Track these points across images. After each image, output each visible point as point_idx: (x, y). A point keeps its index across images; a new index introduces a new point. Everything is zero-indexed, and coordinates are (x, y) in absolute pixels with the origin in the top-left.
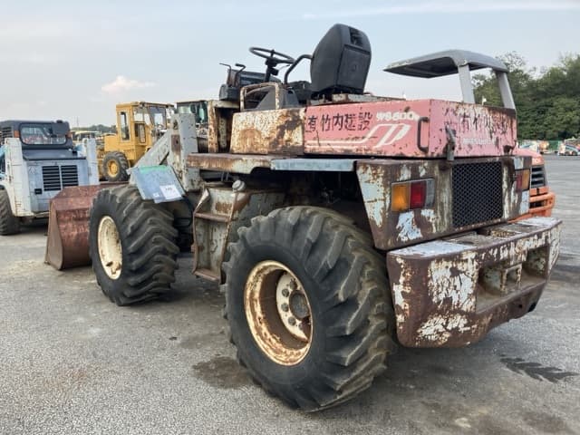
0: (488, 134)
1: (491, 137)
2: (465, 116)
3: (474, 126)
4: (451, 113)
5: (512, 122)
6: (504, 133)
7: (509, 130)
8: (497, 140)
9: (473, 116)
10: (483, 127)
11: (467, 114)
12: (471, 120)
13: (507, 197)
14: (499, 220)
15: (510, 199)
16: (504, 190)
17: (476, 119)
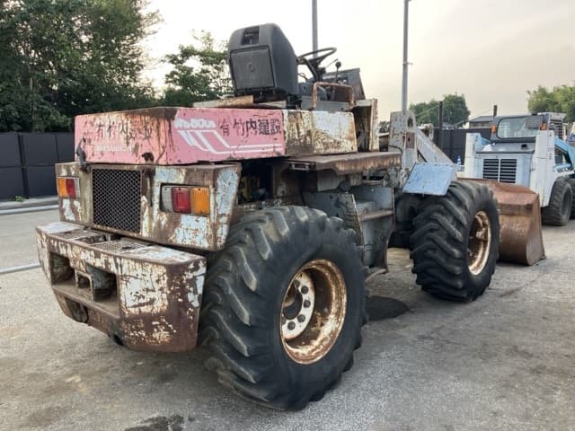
0: (122, 140)
1: (128, 143)
2: (100, 126)
3: (108, 134)
4: (88, 125)
5: (159, 123)
6: (148, 138)
7: (154, 134)
8: (137, 146)
9: (107, 124)
10: (117, 133)
11: (102, 123)
12: (105, 129)
13: (146, 213)
14: (135, 235)
15: (151, 216)
16: (143, 204)
17: (110, 127)
